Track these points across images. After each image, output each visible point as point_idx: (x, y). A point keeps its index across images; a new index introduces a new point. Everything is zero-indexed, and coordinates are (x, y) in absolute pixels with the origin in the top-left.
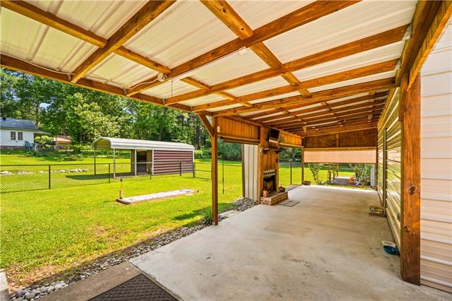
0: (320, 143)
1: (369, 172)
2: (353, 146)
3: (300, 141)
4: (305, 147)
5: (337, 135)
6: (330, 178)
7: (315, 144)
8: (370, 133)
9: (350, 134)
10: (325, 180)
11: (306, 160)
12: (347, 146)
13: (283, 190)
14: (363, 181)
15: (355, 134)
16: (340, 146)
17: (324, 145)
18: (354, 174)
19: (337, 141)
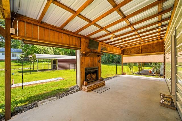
0: (131, 52)
1: (159, 67)
2: (150, 53)
3: (120, 51)
4: (123, 55)
5: (141, 47)
6: (139, 70)
7: (128, 52)
8: (159, 44)
9: (148, 46)
10: (137, 71)
11: (124, 61)
12: (146, 53)
13: (102, 79)
14: (156, 72)
15: (150, 46)
16: (142, 53)
17: (133, 53)
18: (152, 68)
19: (140, 50)
